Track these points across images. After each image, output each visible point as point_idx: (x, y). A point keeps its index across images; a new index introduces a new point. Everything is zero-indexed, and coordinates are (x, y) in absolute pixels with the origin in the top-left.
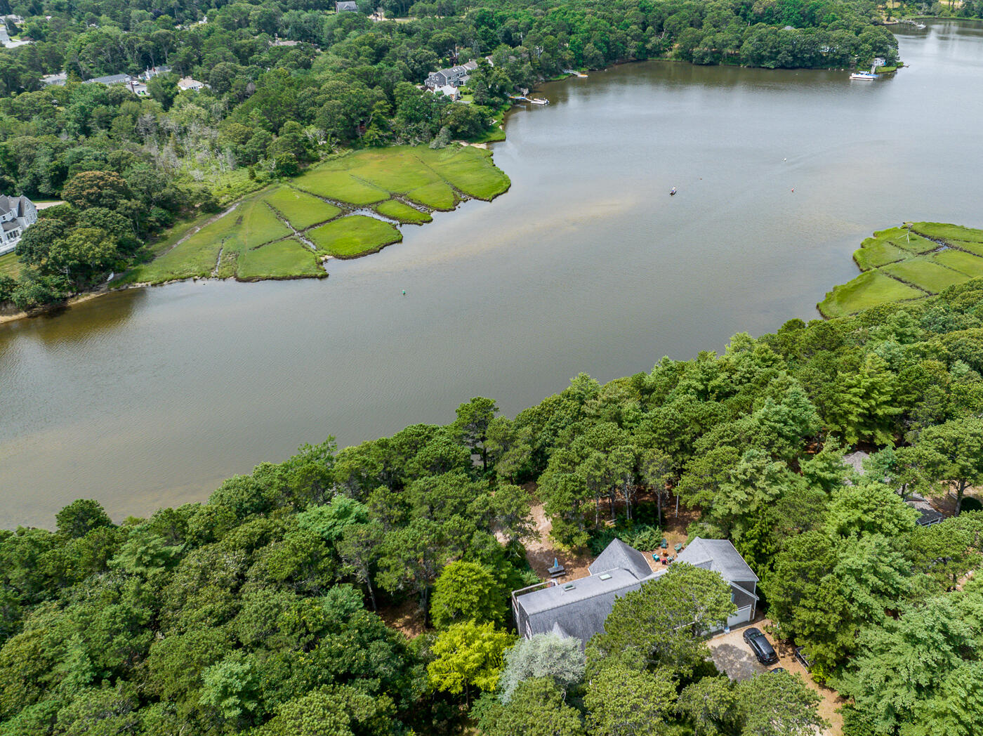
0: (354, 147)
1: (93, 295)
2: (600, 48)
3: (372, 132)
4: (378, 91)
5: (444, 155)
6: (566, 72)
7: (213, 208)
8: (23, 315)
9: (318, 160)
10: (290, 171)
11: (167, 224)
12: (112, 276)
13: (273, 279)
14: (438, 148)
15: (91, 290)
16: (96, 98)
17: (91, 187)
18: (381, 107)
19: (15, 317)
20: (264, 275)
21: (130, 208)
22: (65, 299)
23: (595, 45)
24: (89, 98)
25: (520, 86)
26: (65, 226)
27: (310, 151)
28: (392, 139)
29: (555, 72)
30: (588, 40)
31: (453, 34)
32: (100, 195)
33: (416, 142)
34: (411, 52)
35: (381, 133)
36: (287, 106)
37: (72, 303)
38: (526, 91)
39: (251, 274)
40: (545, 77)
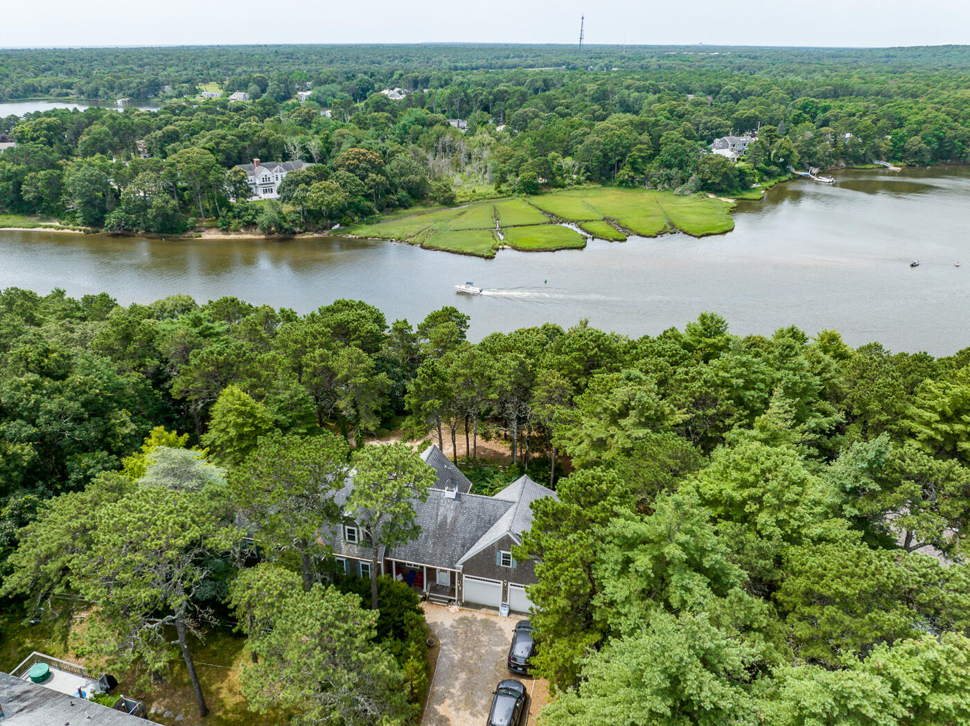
0: (604, 184)
1: (316, 235)
2: (929, 143)
3: (625, 172)
4: (645, 137)
5: (683, 200)
6: (876, 162)
7: (449, 202)
8: (263, 237)
9: (563, 186)
10: (531, 189)
11: (404, 205)
12: (337, 226)
13: (448, 251)
14: (682, 194)
15: (316, 232)
16: (417, 120)
17: (354, 159)
18: (640, 150)
19: (257, 237)
20: (443, 247)
21: (374, 180)
22: (295, 233)
23: (923, 138)
24: (412, 119)
25: (811, 165)
26: (314, 178)
27: (559, 178)
28: (642, 183)
29: (862, 160)
30: (916, 132)
31: (761, 113)
32: (358, 166)
33: (663, 188)
34: (705, 119)
35: (632, 174)
36: (560, 142)
37: (298, 237)
38: (815, 171)
39: (434, 244)
40: (847, 163)
